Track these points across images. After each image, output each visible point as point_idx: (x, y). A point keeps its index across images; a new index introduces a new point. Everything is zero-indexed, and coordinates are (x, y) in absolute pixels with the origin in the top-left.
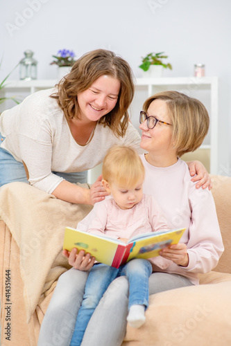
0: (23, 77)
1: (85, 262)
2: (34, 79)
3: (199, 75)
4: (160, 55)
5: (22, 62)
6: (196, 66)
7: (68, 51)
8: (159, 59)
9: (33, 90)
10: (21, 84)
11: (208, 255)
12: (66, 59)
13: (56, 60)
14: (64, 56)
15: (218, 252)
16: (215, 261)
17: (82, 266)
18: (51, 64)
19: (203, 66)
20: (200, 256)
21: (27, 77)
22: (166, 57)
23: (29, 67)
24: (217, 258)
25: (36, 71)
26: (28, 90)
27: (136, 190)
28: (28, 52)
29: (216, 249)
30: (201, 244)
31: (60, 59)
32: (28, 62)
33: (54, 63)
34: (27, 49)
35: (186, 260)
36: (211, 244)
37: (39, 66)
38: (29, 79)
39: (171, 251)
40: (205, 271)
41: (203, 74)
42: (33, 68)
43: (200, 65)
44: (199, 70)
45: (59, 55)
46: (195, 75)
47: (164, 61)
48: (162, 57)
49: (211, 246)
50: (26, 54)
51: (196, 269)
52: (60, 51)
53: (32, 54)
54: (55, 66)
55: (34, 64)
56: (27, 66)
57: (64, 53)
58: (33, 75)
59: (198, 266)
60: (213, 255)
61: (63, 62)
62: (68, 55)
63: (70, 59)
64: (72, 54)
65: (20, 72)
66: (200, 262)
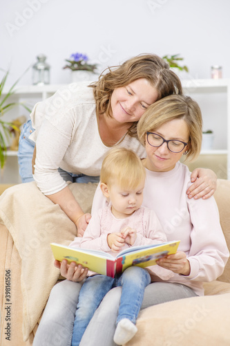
0: (35, 81)
1: (77, 273)
2: (47, 83)
3: (216, 77)
4: (176, 58)
5: (35, 67)
6: (212, 68)
7: (81, 55)
8: (175, 61)
9: (45, 95)
10: (33, 89)
11: (212, 262)
12: (79, 63)
13: (69, 64)
14: (77, 60)
15: (223, 258)
16: (220, 268)
17: (75, 277)
18: (64, 68)
19: (220, 68)
20: (203, 263)
21: (40, 82)
22: (181, 59)
23: (42, 72)
24: (223, 265)
25: (49, 75)
26: (39, 95)
27: (137, 194)
28: (40, 56)
29: (220, 255)
30: (205, 251)
31: (73, 63)
32: (41, 66)
33: (67, 67)
34: (40, 53)
35: (187, 268)
36: (215, 250)
37: (52, 70)
38: (41, 84)
39: (169, 261)
40: (210, 279)
41: (220, 76)
42: (46, 73)
43: (217, 66)
44: (216, 72)
45: (73, 59)
46: (212, 76)
47: (180, 63)
48: (177, 59)
49: (215, 252)
50: (38, 58)
51: (200, 277)
52: (73, 55)
53: (44, 59)
54: (68, 71)
55: (47, 69)
56: (40, 70)
57: (77, 56)
58: (46, 80)
59: (201, 274)
60: (218, 262)
61: (76, 66)
62: (81, 59)
63: (83, 63)
64: (85, 58)
65: (33, 77)
66: (203, 270)
